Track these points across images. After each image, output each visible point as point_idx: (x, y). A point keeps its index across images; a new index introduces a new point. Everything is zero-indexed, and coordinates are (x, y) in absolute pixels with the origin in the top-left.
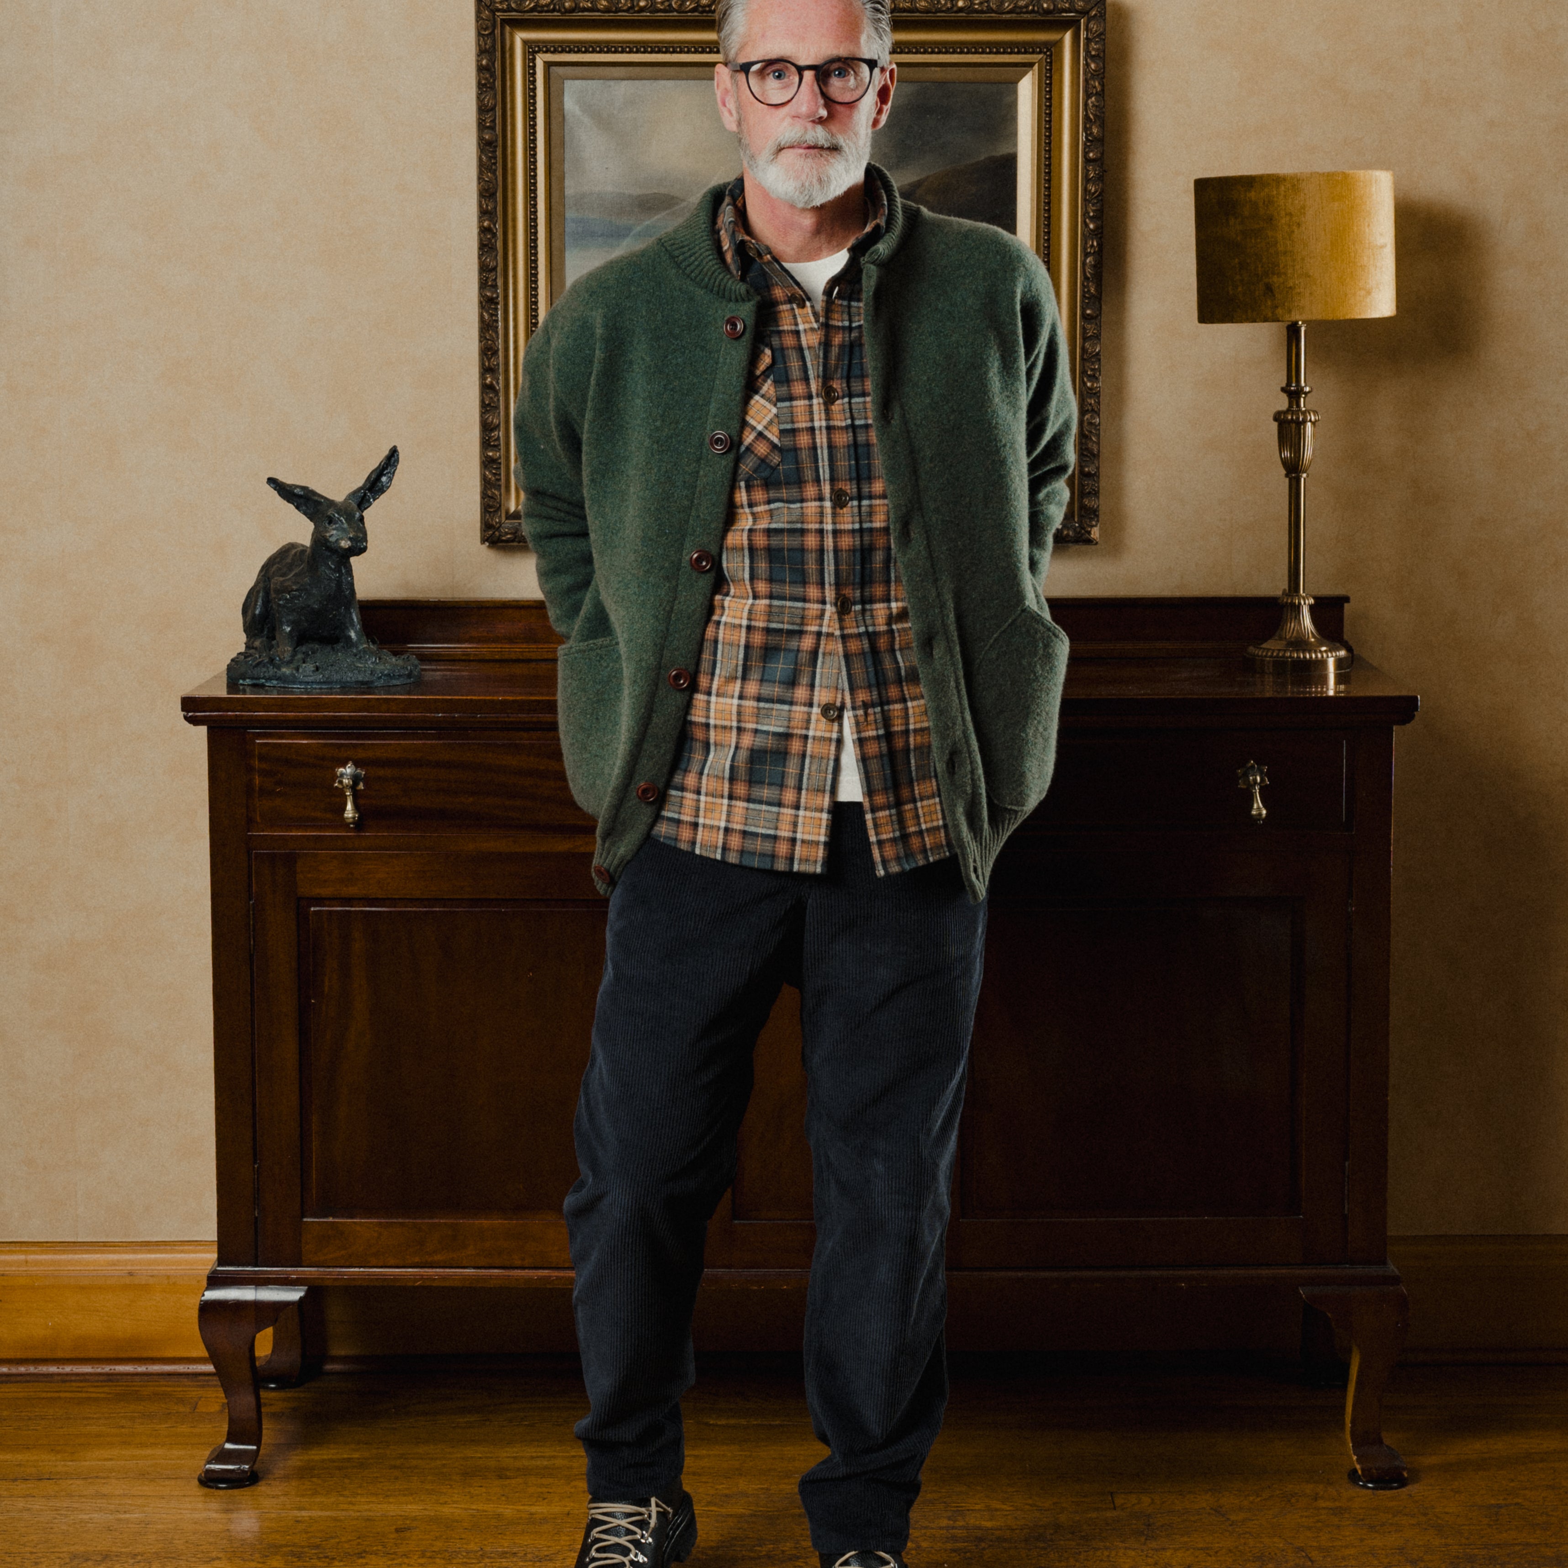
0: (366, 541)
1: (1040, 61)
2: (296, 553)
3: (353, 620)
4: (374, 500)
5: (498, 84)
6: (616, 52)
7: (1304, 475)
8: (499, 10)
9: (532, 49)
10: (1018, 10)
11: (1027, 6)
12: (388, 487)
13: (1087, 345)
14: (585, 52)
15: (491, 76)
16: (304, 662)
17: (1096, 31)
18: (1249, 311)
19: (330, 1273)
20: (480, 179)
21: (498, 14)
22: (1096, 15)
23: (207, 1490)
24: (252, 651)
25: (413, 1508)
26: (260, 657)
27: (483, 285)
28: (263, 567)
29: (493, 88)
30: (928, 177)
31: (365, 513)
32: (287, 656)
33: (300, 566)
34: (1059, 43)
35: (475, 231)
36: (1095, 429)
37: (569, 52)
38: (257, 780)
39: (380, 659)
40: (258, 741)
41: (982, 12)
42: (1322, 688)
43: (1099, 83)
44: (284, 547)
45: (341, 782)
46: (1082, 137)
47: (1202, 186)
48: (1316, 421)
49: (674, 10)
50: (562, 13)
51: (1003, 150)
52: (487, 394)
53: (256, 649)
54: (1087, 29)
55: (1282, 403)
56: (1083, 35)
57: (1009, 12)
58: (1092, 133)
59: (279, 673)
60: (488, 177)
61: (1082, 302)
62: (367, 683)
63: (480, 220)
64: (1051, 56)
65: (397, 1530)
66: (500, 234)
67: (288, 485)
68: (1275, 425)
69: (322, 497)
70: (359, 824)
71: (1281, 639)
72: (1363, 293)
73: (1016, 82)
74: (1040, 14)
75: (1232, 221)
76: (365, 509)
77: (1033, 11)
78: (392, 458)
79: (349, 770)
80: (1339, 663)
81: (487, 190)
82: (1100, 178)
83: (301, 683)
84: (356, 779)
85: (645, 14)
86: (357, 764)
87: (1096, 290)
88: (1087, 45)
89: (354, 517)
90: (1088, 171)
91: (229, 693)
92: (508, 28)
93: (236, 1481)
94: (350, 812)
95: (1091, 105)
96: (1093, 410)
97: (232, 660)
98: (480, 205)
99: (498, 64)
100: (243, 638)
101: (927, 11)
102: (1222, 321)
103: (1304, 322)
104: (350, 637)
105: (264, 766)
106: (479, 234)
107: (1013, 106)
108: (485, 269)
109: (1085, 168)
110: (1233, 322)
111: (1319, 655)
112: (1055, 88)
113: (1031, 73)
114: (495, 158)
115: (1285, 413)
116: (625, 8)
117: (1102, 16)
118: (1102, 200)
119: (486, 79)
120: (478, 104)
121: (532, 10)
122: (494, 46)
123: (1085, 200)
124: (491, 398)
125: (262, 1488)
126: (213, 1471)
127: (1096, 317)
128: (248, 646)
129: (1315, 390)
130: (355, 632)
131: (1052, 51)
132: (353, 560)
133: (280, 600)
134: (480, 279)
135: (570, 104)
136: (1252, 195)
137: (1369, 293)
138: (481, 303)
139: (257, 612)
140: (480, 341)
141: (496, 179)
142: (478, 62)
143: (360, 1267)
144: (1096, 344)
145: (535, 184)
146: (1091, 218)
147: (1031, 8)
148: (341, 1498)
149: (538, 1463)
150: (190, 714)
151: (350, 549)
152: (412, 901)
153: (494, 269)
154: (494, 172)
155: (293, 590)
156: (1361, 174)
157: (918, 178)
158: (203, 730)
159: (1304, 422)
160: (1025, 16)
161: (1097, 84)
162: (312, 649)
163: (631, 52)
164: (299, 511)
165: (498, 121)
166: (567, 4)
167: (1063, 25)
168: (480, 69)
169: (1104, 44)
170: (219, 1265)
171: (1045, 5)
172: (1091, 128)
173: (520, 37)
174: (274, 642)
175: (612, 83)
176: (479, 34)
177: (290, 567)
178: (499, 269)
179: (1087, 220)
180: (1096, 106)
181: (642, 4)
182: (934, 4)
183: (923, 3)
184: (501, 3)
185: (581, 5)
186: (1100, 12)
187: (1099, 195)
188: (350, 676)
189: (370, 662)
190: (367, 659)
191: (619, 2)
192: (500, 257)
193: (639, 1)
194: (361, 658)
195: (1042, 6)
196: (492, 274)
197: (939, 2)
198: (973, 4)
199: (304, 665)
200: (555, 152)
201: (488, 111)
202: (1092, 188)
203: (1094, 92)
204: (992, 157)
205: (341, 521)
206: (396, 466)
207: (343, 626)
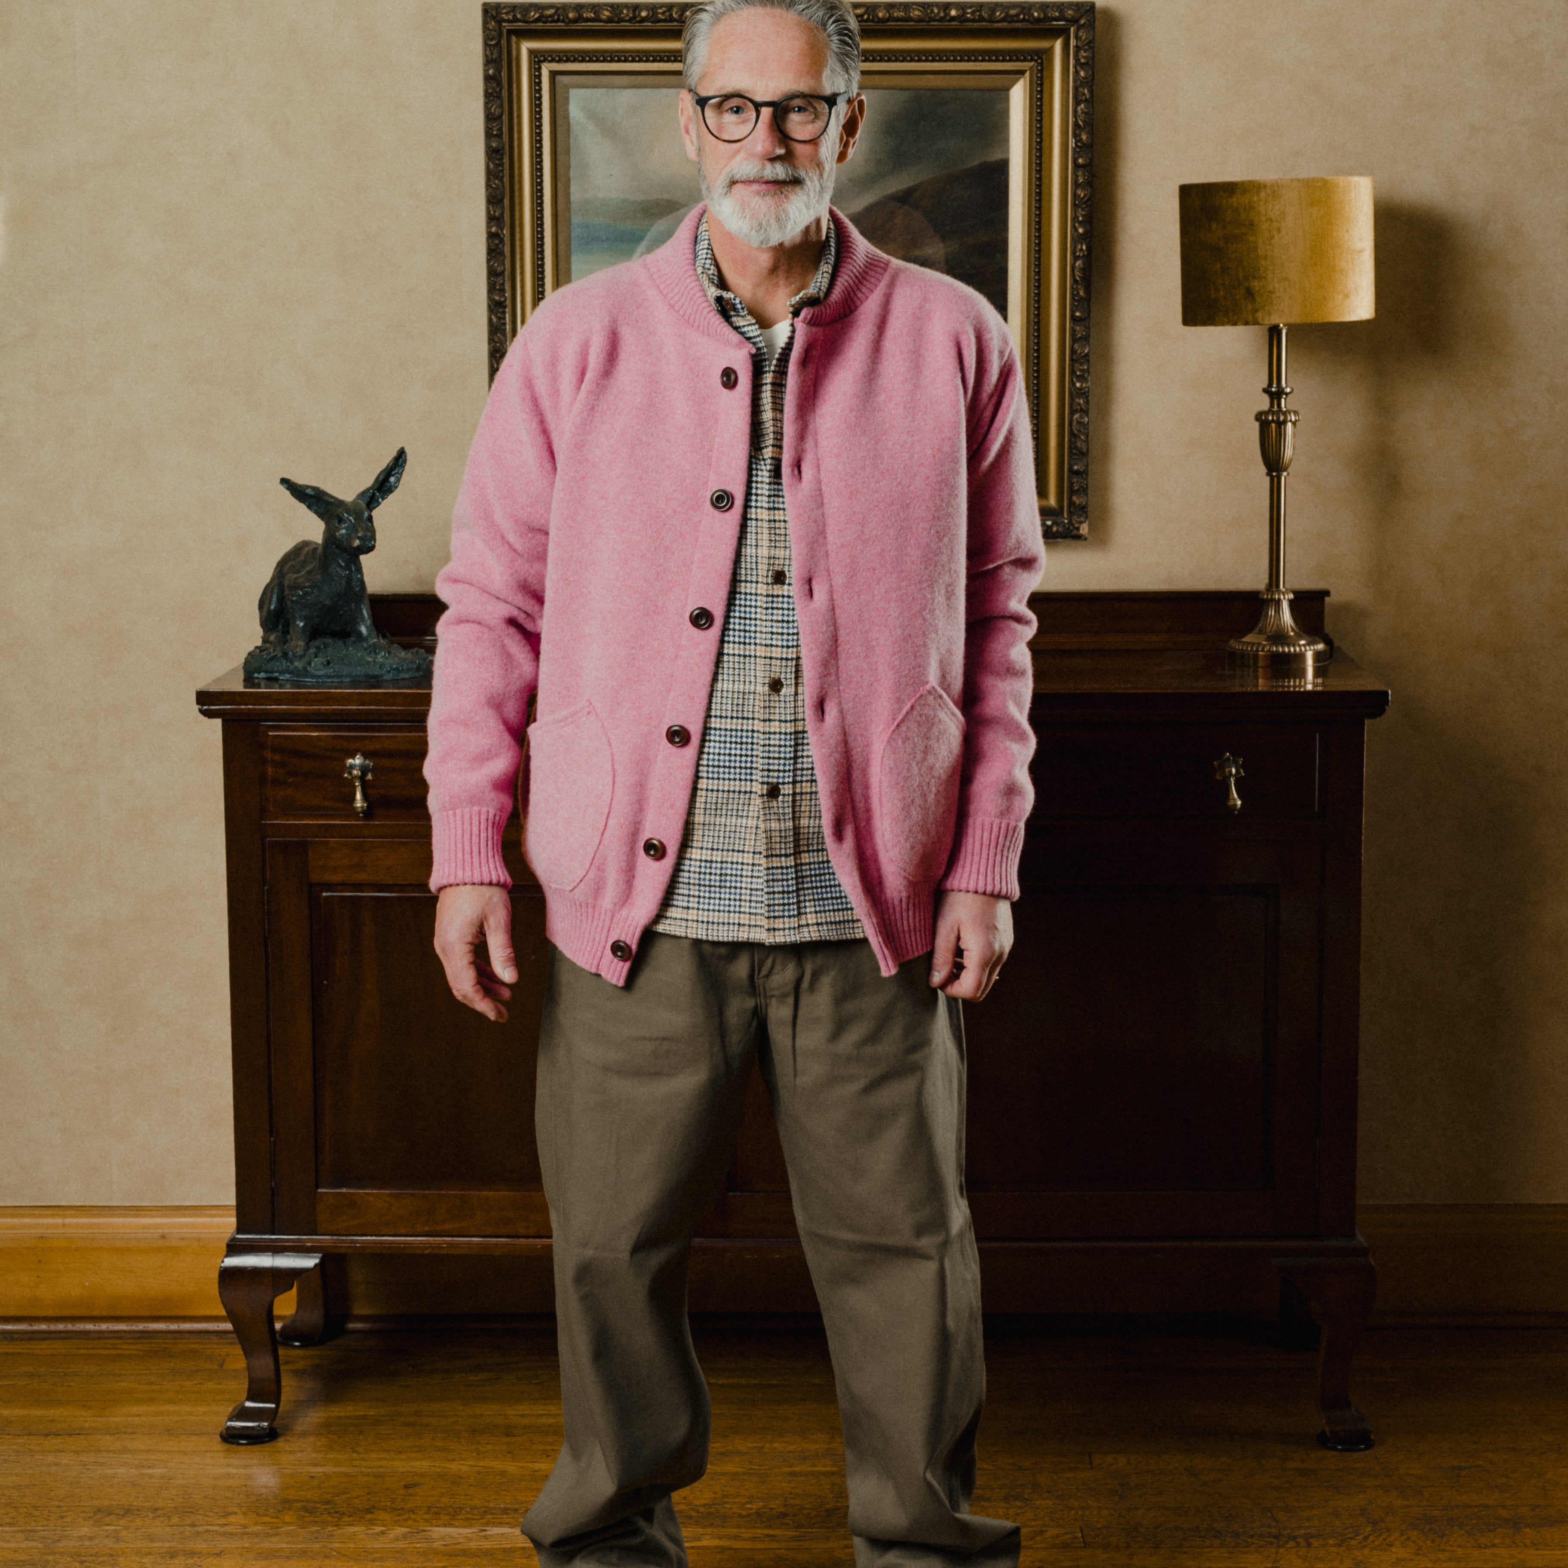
0: (375, 540)
1: (1031, 69)
2: (308, 552)
3: (362, 615)
4: (383, 499)
5: (505, 93)
6: (619, 61)
7: (1285, 474)
8: (505, 21)
9: (538, 58)
10: (1009, 19)
11: (1017, 15)
12: (396, 487)
13: (1076, 346)
14: (589, 61)
15: (498, 86)
16: (316, 657)
17: (1085, 39)
18: (1231, 314)
19: (343, 1241)
20: (488, 186)
21: (504, 24)
22: (1085, 23)
23: (227, 1446)
24: (268, 645)
25: (423, 1465)
26: (274, 651)
27: (492, 288)
28: (279, 563)
29: (499, 97)
30: (921, 183)
31: (375, 513)
32: (299, 651)
33: (312, 563)
34: (1050, 51)
35: (484, 235)
36: (1084, 429)
37: (573, 61)
38: (270, 770)
39: (389, 653)
40: (270, 734)
41: (973, 21)
42: (1300, 682)
43: (1088, 91)
44: (297, 545)
45: (350, 773)
46: (1072, 143)
47: (1186, 191)
48: (1296, 421)
49: (675, 20)
50: (566, 23)
51: (997, 156)
53: (270, 643)
54: (1077, 37)
55: (1264, 403)
56: (1073, 42)
57: (1002, 20)
58: (1081, 140)
59: (292, 668)
60: (495, 183)
61: (1072, 304)
62: (376, 677)
63: (489, 226)
64: (1042, 64)
65: (406, 1487)
66: (507, 240)
67: (300, 486)
68: (1257, 424)
69: (333, 498)
70: (368, 813)
71: (1261, 632)
72: (1340, 297)
73: (1007, 89)
74: (1031, 23)
75: (1214, 226)
76: (374, 508)
77: (1024, 20)
78: (400, 459)
79: (358, 761)
80: (1318, 656)
81: (494, 197)
82: (1089, 184)
83: (313, 677)
84: (364, 770)
85: (646, 24)
86: (366, 755)
87: (1085, 292)
88: (1077, 54)
89: (363, 517)
90: (1077, 176)
91: (245, 687)
92: (514, 38)
93: (255, 1438)
94: (359, 802)
95: (1080, 112)
96: (1082, 410)
97: (249, 654)
98: (488, 211)
99: (504, 74)
100: (260, 632)
101: (920, 20)
102: (1204, 324)
103: (1284, 325)
104: (360, 633)
105: (277, 757)
106: (487, 240)
107: (1006, 112)
108: (492, 274)
109: (1074, 173)
110: (1215, 325)
111: (1298, 649)
112: (1046, 95)
113: (1022, 80)
114: (502, 165)
115: (1266, 413)
116: (627, 18)
117: (1091, 25)
118: (1091, 205)
119: (493, 88)
120: (485, 112)
121: (537, 20)
122: (500, 56)
123: (1075, 205)
125: (280, 1443)
126: (234, 1428)
127: (1085, 319)
128: (265, 640)
129: (1295, 391)
130: (367, 627)
131: (1042, 59)
132: (363, 558)
133: (293, 596)
134: (489, 283)
135: (575, 111)
136: (1234, 201)
137: (1347, 296)
138: (491, 305)
139: (272, 607)
140: (489, 343)
141: (503, 186)
142: (486, 71)
143: (371, 1235)
144: (1085, 346)
145: (541, 191)
146: (1080, 223)
147: (1022, 16)
148: (355, 1455)
149: (544, 1420)
150: (205, 707)
151: (358, 547)
152: (419, 887)
153: (502, 273)
154: (501, 179)
155: (306, 587)
156: (1341, 180)
157: (911, 184)
158: (218, 722)
159: (1285, 422)
160: (1017, 24)
161: (1086, 91)
163: (633, 61)
164: (312, 511)
165: (505, 130)
166: (571, 15)
167: (1054, 33)
168: (487, 78)
169: (1093, 52)
170: (238, 1233)
171: (1036, 14)
172: (1080, 135)
173: (526, 47)
174: (288, 637)
175: (617, 91)
176: (486, 45)
177: (304, 563)
178: (507, 273)
179: (1077, 225)
180: (1086, 113)
181: (644, 14)
182: (927, 14)
183: (917, 13)
184: (507, 13)
185: (585, 15)
186: (1089, 21)
187: (1088, 200)
188: (359, 671)
189: (379, 657)
190: (376, 654)
191: (621, 12)
192: (507, 262)
193: (641, 11)
194: (370, 652)
195: (1033, 15)
196: (500, 278)
197: (932, 11)
198: (965, 13)
199: (316, 660)
200: (561, 158)
201: (495, 119)
202: (1081, 193)
203: (1084, 98)
204: (985, 162)
205: (350, 521)
206: (404, 467)
207: (354, 621)
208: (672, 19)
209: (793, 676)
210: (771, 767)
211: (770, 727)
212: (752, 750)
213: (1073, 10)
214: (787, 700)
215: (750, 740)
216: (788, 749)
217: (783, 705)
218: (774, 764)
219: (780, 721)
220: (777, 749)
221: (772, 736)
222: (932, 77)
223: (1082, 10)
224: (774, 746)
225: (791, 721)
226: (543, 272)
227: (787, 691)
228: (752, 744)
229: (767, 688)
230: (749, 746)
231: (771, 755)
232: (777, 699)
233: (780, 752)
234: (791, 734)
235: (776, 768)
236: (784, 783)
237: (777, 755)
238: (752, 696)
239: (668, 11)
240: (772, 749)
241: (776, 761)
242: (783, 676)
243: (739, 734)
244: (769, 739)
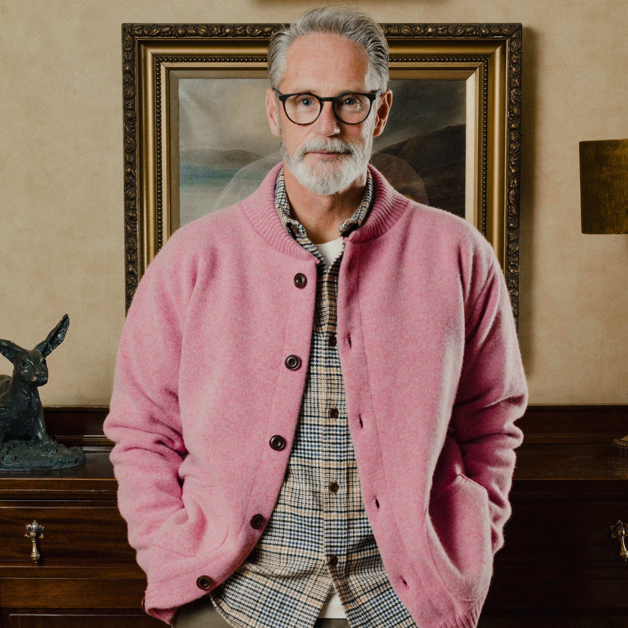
0: (48, 376)
1: (480, 66)
2: (4, 382)
3: (39, 425)
4: (53, 349)
5: (136, 82)
6: (211, 61)
8: (137, 35)
9: (158, 59)
10: (466, 34)
11: (472, 32)
12: (62, 341)
13: (510, 246)
14: (192, 61)
15: (132, 77)
16: (7, 454)
17: (516, 47)
18: (616, 227)
20: (125, 142)
21: (136, 37)
22: (516, 37)
27: (127, 208)
29: (133, 84)
30: (408, 140)
31: (48, 359)
33: (6, 390)
34: (492, 55)
35: (123, 174)
36: (516, 299)
37: (182, 61)
39: (57, 451)
41: (443, 35)
43: (518, 81)
45: (29, 534)
46: (507, 114)
47: (584, 147)
49: (248, 35)
50: (177, 37)
51: (458, 122)
52: (130, 277)
54: (510, 46)
56: (508, 50)
57: (461, 35)
58: (513, 112)
60: (130, 140)
61: (507, 218)
62: (48, 467)
63: (125, 168)
64: (487, 63)
66: (138, 177)
69: (20, 348)
70: (40, 561)
73: (464, 80)
74: (481, 37)
75: (604, 169)
76: (48, 355)
77: (476, 35)
78: (64, 322)
79: (34, 525)
81: (129, 149)
82: (519, 140)
83: (5, 468)
84: (38, 532)
85: (229, 37)
86: (39, 522)
87: (517, 211)
88: (510, 57)
89: (39, 361)
90: (511, 136)
92: (142, 46)
94: (35, 553)
95: (513, 94)
96: (514, 287)
98: (125, 158)
99: (136, 69)
101: (408, 35)
102: (598, 233)
104: (37, 437)
106: (125, 177)
107: (464, 94)
108: (128, 199)
109: (509, 134)
110: (605, 234)
112: (490, 82)
113: (474, 74)
114: (134, 128)
116: (216, 34)
117: (520, 38)
118: (520, 154)
119: (129, 79)
120: (123, 94)
121: (158, 35)
122: (134, 57)
123: (509, 154)
124: (132, 280)
127: (517, 228)
130: (41, 433)
131: (488, 60)
132: (39, 388)
134: (125, 205)
135: (182, 94)
136: (618, 152)
138: (126, 220)
140: (126, 244)
141: (135, 141)
142: (124, 67)
144: (516, 245)
145: (160, 145)
146: (513, 166)
147: (474, 32)
151: (35, 381)
152: (74, 610)
153: (134, 198)
154: (134, 138)
157: (402, 141)
160: (471, 38)
161: (516, 81)
162: (14, 444)
163: (220, 61)
164: (5, 356)
165: (137, 105)
166: (180, 31)
167: (495, 44)
168: (125, 72)
169: (521, 56)
171: (484, 31)
172: (513, 109)
173: (150, 52)
175: (209, 80)
176: (124, 51)
178: (137, 198)
179: (510, 167)
180: (516, 95)
181: (228, 31)
182: (413, 31)
183: (406, 30)
184: (138, 30)
185: (189, 31)
186: (518, 35)
187: (518, 151)
188: (36, 464)
189: (50, 454)
190: (48, 452)
191: (213, 29)
192: (138, 191)
193: (226, 29)
194: (44, 451)
195: (482, 31)
196: (132, 202)
197: (416, 29)
198: (437, 30)
199: (7, 456)
200: (173, 124)
201: (130, 99)
202: (514, 147)
203: (515, 86)
204: (450, 127)
205: (31, 364)
206: (67, 327)
207: (34, 429)
208: (245, 34)
209: (345, 481)
210: (332, 544)
211: (330, 516)
212: (319, 531)
213: (508, 28)
214: (342, 497)
215: (317, 525)
216: (343, 531)
217: (339, 500)
218: (334, 542)
219: (337, 512)
220: (336, 531)
221: (332, 523)
222: (414, 71)
223: (514, 29)
224: (334, 529)
225: (345, 512)
226: (161, 198)
227: (342, 491)
228: (319, 527)
229: (327, 489)
230: (317, 529)
231: (332, 536)
232: (335, 497)
233: (338, 534)
234: (345, 521)
235: (335, 544)
236: (340, 555)
237: (336, 536)
238: (318, 495)
239: (244, 29)
240: (332, 531)
241: (336, 540)
242: (338, 481)
243: (310, 520)
244: (330, 524)
